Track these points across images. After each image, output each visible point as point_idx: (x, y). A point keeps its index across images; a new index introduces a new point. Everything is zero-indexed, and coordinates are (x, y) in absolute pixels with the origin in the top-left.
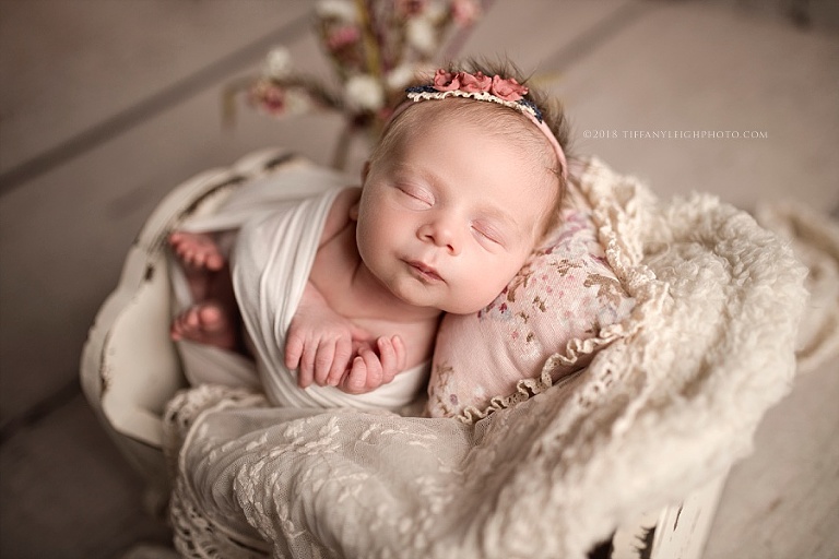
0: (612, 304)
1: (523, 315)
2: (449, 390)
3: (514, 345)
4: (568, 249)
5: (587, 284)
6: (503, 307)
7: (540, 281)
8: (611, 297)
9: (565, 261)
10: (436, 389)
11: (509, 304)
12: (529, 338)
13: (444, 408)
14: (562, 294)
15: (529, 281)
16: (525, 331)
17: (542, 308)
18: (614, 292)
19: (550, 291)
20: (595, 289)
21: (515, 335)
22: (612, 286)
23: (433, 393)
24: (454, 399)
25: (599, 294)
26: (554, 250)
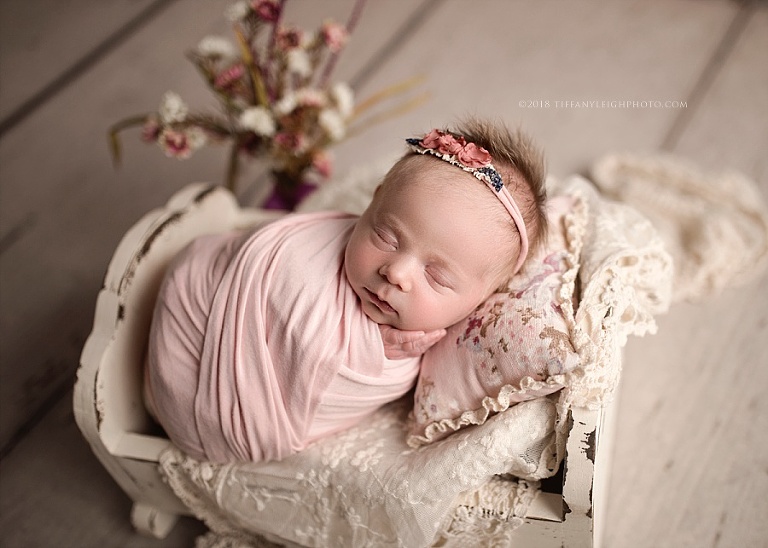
0: (560, 358)
1: (490, 351)
2: (430, 401)
3: (482, 373)
4: (535, 296)
5: (542, 336)
6: (476, 340)
7: (506, 324)
8: (560, 352)
9: (529, 310)
10: (421, 398)
11: (481, 338)
12: (494, 370)
13: (426, 414)
14: (521, 340)
15: (499, 322)
16: (491, 364)
17: (505, 350)
18: (562, 346)
19: (513, 336)
20: (548, 341)
21: (484, 365)
22: (561, 341)
23: (418, 401)
24: (433, 408)
25: (550, 347)
26: (523, 295)
